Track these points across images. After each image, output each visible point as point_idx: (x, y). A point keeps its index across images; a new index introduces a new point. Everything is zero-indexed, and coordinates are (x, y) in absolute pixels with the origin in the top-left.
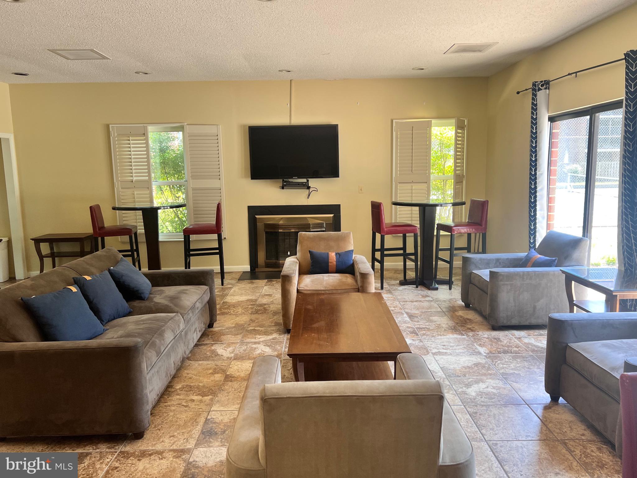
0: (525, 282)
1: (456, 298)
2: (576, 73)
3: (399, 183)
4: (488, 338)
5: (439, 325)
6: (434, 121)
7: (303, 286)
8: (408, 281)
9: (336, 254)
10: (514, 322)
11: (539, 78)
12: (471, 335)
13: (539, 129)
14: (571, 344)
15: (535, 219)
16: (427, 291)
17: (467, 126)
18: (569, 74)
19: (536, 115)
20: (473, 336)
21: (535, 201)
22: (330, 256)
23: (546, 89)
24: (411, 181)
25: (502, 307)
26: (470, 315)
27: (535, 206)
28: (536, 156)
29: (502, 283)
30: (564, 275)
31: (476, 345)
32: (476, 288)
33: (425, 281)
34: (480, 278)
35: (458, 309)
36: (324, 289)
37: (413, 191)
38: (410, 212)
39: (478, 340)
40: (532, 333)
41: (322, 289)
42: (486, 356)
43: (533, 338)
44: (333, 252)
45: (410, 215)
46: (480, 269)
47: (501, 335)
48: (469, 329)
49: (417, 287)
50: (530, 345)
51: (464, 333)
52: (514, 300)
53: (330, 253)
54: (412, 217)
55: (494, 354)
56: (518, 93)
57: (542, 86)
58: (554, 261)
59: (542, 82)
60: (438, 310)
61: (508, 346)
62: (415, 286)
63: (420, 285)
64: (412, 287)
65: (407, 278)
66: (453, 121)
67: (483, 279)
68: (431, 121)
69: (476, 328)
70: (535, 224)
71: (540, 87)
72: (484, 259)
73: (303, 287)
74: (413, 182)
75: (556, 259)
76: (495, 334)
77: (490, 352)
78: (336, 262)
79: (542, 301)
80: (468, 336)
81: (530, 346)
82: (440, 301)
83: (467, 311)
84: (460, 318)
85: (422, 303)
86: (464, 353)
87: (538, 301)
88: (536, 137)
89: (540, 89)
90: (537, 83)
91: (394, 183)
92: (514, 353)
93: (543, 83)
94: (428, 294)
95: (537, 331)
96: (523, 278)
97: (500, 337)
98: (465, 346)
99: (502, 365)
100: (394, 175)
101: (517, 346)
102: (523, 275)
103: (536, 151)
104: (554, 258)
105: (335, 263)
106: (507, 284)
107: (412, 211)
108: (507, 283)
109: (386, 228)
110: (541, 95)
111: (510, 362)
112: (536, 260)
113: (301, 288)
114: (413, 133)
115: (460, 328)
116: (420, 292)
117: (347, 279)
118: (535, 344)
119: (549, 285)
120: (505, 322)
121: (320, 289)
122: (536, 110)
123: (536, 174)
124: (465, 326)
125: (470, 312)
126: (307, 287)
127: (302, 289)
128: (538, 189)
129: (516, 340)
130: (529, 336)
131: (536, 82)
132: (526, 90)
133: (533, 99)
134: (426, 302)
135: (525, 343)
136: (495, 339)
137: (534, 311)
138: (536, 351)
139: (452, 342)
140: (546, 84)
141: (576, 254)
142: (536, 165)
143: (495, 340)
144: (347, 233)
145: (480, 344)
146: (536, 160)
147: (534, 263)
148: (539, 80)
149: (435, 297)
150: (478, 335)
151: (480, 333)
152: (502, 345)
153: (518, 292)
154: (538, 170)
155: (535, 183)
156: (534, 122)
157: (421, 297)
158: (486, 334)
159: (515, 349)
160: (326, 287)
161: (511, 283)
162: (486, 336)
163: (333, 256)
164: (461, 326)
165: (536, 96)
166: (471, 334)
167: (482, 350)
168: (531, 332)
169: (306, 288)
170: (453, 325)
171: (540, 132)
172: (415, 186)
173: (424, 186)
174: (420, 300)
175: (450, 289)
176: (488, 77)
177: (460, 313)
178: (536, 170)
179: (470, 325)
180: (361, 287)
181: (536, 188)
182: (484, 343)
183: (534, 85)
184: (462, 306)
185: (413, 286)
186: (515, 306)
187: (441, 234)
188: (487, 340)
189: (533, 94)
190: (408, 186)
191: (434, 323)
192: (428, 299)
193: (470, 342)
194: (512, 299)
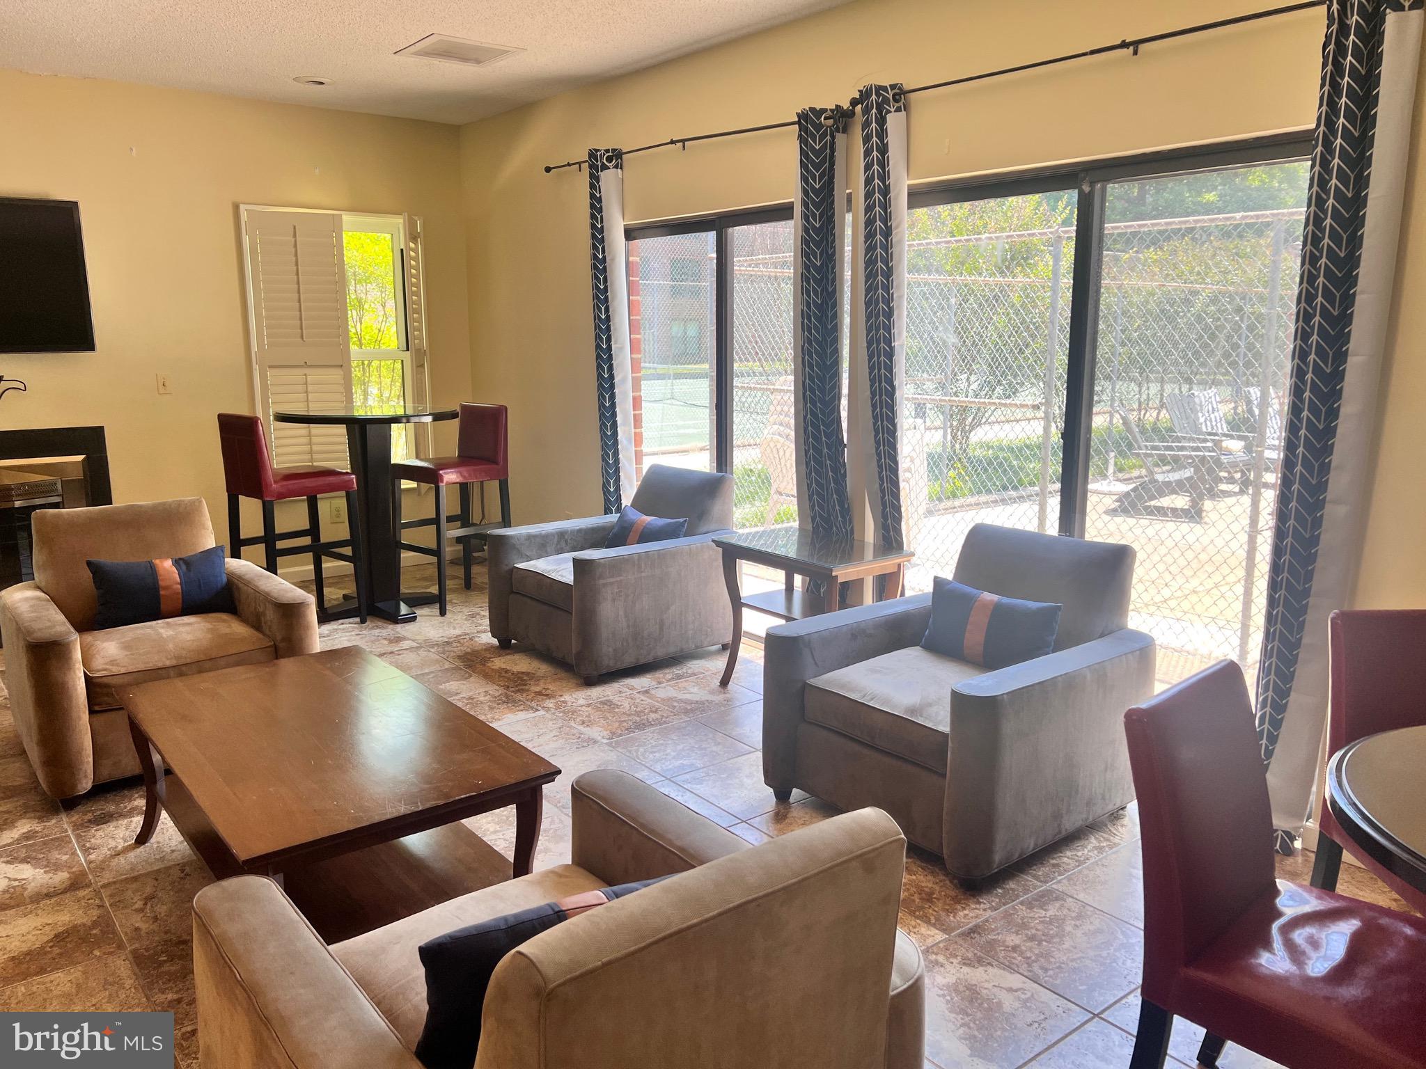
0: (643, 574)
1: (469, 632)
2: (683, 141)
3: (270, 367)
4: (589, 705)
5: (470, 698)
6: (347, 218)
7: (101, 666)
8: (330, 612)
9: (177, 563)
10: (629, 660)
11: (604, 143)
12: (551, 705)
13: (609, 253)
14: (812, 680)
15: (616, 443)
16: (391, 626)
17: (422, 235)
18: (672, 142)
19: (602, 222)
20: (558, 707)
21: (613, 405)
22: (161, 571)
23: (616, 167)
24: (303, 363)
25: (605, 633)
26: (520, 663)
27: (614, 415)
28: (607, 310)
29: (602, 581)
30: (720, 550)
31: (575, 725)
32: (529, 601)
33: (379, 605)
34: (542, 577)
35: (489, 655)
36: (174, 662)
37: (310, 388)
38: (305, 440)
39: (572, 714)
40: (661, 675)
41: (168, 663)
42: (609, 745)
43: (670, 685)
44: (167, 558)
45: (307, 448)
46: (529, 559)
47: (609, 693)
48: (539, 693)
49: (363, 622)
50: (676, 701)
51: (534, 704)
52: (626, 616)
53: (157, 562)
54: (311, 452)
55: (621, 735)
56: (548, 170)
57: (610, 159)
58: (682, 524)
59: (607, 151)
60: (447, 667)
61: (638, 713)
62: (358, 619)
63: (369, 614)
64: (350, 623)
65: (326, 605)
66: (399, 221)
67: (549, 580)
68: (341, 215)
69: (551, 687)
70: (616, 453)
71: (605, 161)
72: (535, 536)
73: (104, 667)
74: (306, 365)
75: (685, 521)
76: (596, 692)
77: (613, 733)
78: (181, 584)
79: (673, 608)
80: (548, 709)
81: (676, 704)
82: (437, 645)
83: (509, 657)
84: (504, 674)
85: (400, 657)
86: (562, 748)
87: (668, 608)
88: (605, 268)
89: (604, 167)
90: (599, 153)
91: (256, 368)
92: (656, 725)
93: (611, 154)
94: (398, 633)
95: (667, 671)
96: (640, 567)
97: (611, 698)
98: (555, 733)
99: (651, 756)
100: (254, 348)
101: (654, 709)
102: (639, 560)
103: (606, 298)
104: (682, 520)
105: (179, 586)
106: (612, 584)
107: (310, 435)
108: (612, 580)
109: (275, 482)
110: (609, 178)
111: (662, 744)
112: (645, 527)
113: (98, 671)
114: (296, 241)
115: (518, 696)
116: (376, 632)
117: (230, 626)
118: (680, 697)
119: (683, 574)
120: (612, 663)
121: (160, 665)
122: (600, 210)
123: (609, 348)
124: (528, 690)
125: (517, 657)
126: (118, 665)
127: (105, 673)
128: (616, 381)
129: (643, 698)
130: (660, 683)
131: (597, 151)
132: (569, 165)
133: (592, 186)
134: (405, 652)
135: (663, 700)
136: (604, 703)
137: (661, 629)
138: (691, 710)
139: (522, 730)
140: (616, 157)
141: (717, 508)
142: (608, 328)
143: (606, 707)
144: (192, 503)
145: (583, 722)
146: (608, 319)
147: (642, 532)
148: (602, 147)
149: (420, 638)
150: (565, 702)
151: (567, 697)
152: (624, 713)
153: (632, 595)
154: (613, 340)
155: (611, 368)
156: (598, 237)
157: (386, 642)
158: (580, 698)
159: (653, 716)
160: (177, 658)
161: (618, 579)
162: (582, 702)
163: (167, 567)
164: (519, 691)
165: (598, 180)
166: (550, 703)
167: (596, 732)
168: (659, 674)
169: (115, 670)
170: (500, 692)
171: (613, 260)
172: (314, 376)
173: (336, 375)
174: (389, 649)
175: (443, 613)
176: (459, 127)
177: (499, 663)
178: (609, 339)
179: (538, 685)
180: (283, 640)
181: (612, 377)
182: (589, 716)
183: (593, 154)
184: (493, 646)
185: (351, 620)
186: (628, 626)
187: (402, 487)
188: (589, 709)
189: (592, 176)
190: (296, 375)
191: (457, 697)
192: (405, 644)
193: (560, 723)
194: (621, 613)
